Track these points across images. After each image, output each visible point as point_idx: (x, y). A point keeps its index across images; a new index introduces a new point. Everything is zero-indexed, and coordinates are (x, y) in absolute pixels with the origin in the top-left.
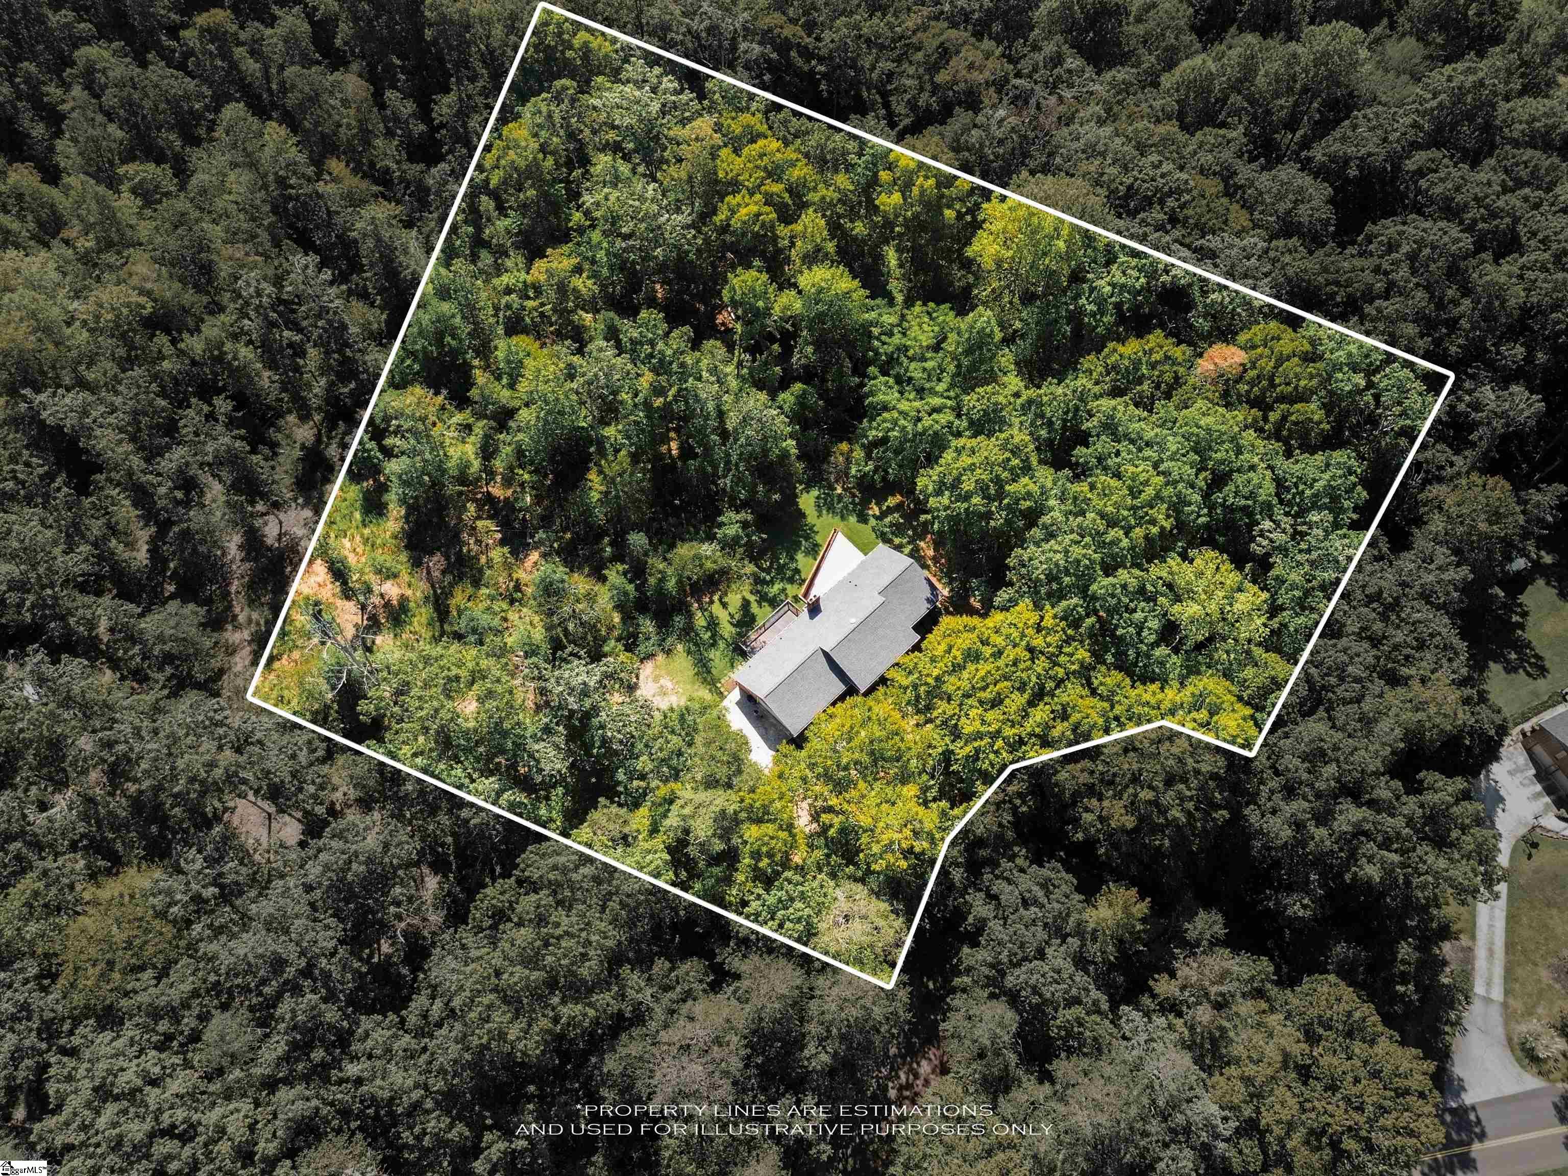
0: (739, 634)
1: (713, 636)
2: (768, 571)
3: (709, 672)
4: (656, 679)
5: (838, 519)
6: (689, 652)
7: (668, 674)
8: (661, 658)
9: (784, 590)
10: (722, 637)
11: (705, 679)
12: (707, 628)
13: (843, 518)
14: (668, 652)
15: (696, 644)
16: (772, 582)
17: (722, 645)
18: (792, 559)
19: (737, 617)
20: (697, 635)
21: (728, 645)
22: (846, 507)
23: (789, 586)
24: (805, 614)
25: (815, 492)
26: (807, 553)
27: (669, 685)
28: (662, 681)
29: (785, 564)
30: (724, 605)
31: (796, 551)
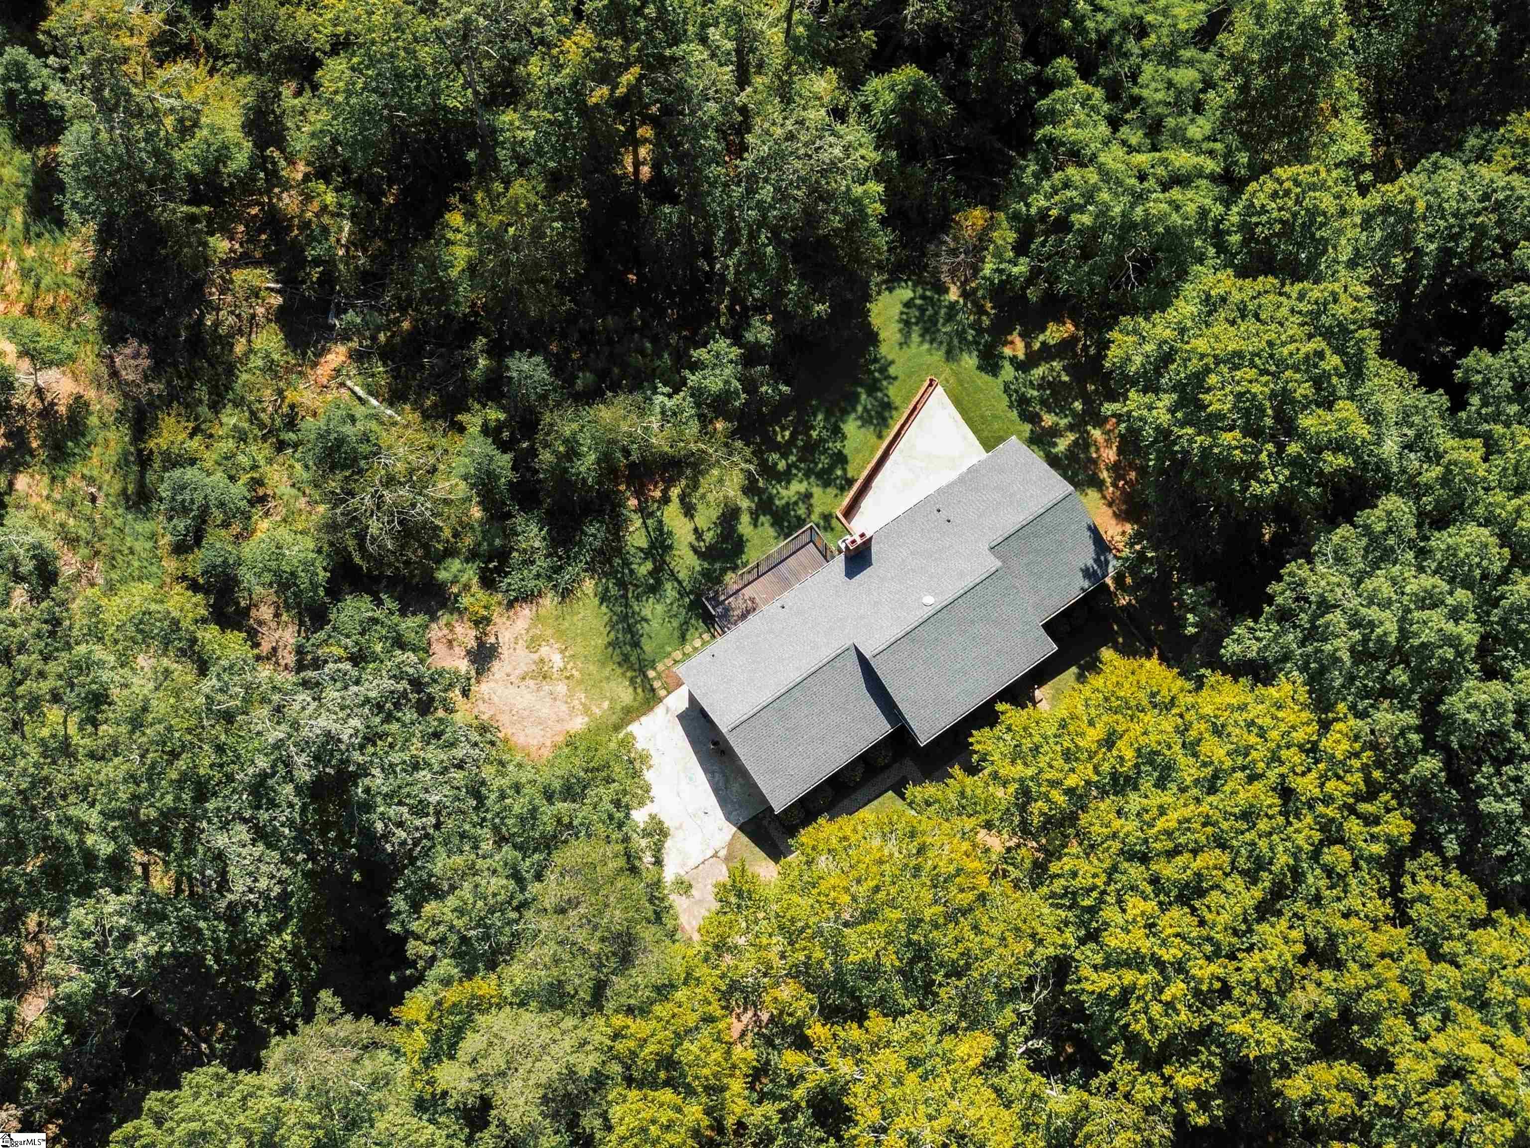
0: (706, 574)
1: (656, 572)
2: (784, 450)
3: (636, 645)
4: (533, 644)
5: (939, 355)
6: (604, 598)
7: (560, 634)
8: (549, 601)
9: (808, 496)
10: (673, 576)
11: (626, 658)
12: (648, 554)
13: (950, 355)
14: (566, 594)
15: (622, 584)
16: (786, 477)
17: (670, 590)
18: (837, 432)
19: (709, 537)
20: (626, 564)
21: (682, 593)
22: (961, 334)
23: (817, 491)
24: (839, 561)
25: (905, 293)
26: (866, 420)
27: (557, 660)
28: (544, 650)
29: (821, 440)
30: (689, 511)
31: (845, 413)
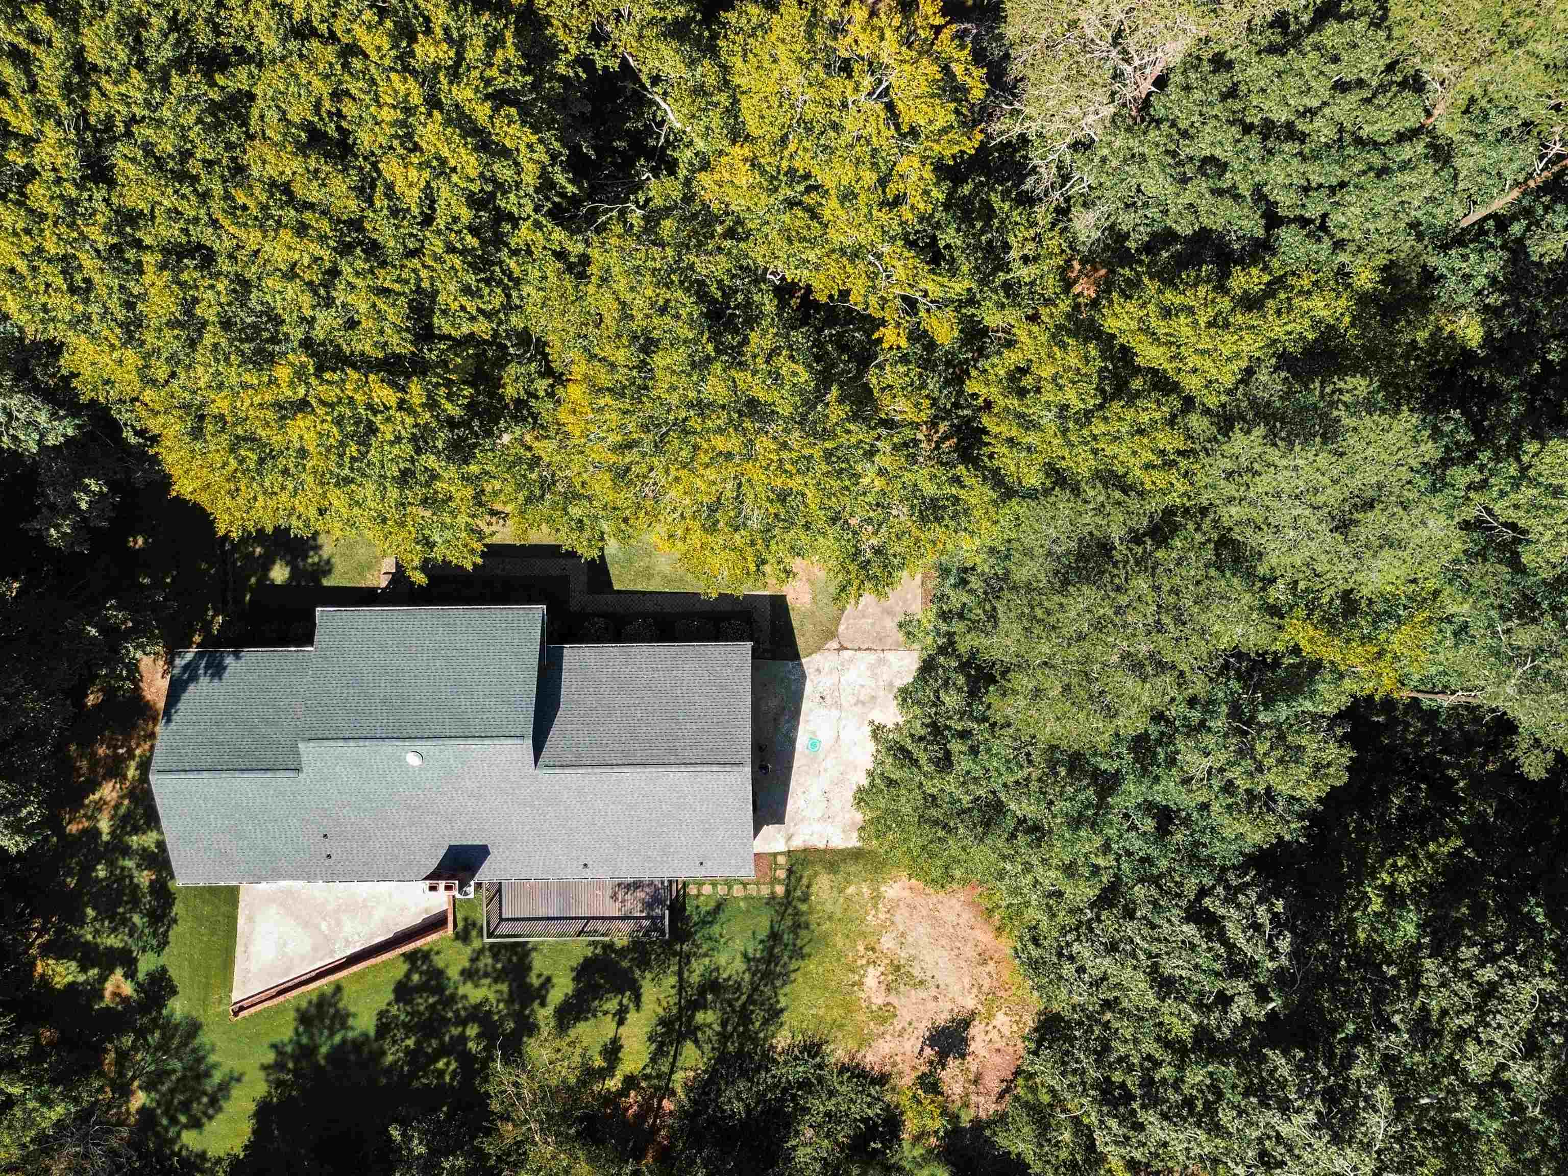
0: (644, 963)
1: (698, 1004)
2: (457, 1047)
3: (774, 936)
4: (885, 1015)
5: (204, 1038)
6: (774, 1014)
7: (849, 1008)
8: (837, 1053)
9: (469, 974)
10: (682, 985)
11: (797, 927)
12: (692, 1032)
13: (194, 1028)
14: (813, 1049)
15: (745, 1017)
16: (478, 1014)
17: (697, 972)
18: (384, 1026)
19: (612, 1005)
20: (724, 1037)
21: (685, 959)
22: (162, 1046)
23: (453, 973)
24: (486, 873)
25: (190, 1139)
26: (342, 1019)
27: (872, 978)
28: (879, 1000)
29: (409, 1029)
30: (613, 1051)
31: (358, 1045)
